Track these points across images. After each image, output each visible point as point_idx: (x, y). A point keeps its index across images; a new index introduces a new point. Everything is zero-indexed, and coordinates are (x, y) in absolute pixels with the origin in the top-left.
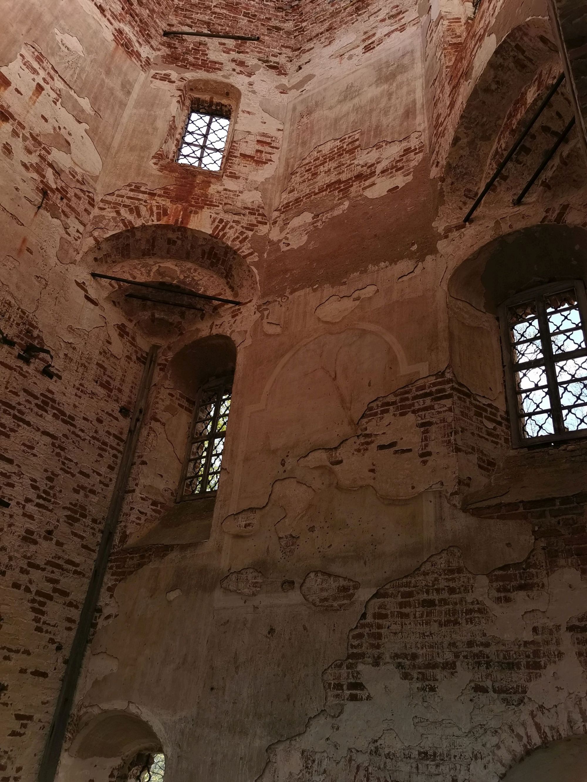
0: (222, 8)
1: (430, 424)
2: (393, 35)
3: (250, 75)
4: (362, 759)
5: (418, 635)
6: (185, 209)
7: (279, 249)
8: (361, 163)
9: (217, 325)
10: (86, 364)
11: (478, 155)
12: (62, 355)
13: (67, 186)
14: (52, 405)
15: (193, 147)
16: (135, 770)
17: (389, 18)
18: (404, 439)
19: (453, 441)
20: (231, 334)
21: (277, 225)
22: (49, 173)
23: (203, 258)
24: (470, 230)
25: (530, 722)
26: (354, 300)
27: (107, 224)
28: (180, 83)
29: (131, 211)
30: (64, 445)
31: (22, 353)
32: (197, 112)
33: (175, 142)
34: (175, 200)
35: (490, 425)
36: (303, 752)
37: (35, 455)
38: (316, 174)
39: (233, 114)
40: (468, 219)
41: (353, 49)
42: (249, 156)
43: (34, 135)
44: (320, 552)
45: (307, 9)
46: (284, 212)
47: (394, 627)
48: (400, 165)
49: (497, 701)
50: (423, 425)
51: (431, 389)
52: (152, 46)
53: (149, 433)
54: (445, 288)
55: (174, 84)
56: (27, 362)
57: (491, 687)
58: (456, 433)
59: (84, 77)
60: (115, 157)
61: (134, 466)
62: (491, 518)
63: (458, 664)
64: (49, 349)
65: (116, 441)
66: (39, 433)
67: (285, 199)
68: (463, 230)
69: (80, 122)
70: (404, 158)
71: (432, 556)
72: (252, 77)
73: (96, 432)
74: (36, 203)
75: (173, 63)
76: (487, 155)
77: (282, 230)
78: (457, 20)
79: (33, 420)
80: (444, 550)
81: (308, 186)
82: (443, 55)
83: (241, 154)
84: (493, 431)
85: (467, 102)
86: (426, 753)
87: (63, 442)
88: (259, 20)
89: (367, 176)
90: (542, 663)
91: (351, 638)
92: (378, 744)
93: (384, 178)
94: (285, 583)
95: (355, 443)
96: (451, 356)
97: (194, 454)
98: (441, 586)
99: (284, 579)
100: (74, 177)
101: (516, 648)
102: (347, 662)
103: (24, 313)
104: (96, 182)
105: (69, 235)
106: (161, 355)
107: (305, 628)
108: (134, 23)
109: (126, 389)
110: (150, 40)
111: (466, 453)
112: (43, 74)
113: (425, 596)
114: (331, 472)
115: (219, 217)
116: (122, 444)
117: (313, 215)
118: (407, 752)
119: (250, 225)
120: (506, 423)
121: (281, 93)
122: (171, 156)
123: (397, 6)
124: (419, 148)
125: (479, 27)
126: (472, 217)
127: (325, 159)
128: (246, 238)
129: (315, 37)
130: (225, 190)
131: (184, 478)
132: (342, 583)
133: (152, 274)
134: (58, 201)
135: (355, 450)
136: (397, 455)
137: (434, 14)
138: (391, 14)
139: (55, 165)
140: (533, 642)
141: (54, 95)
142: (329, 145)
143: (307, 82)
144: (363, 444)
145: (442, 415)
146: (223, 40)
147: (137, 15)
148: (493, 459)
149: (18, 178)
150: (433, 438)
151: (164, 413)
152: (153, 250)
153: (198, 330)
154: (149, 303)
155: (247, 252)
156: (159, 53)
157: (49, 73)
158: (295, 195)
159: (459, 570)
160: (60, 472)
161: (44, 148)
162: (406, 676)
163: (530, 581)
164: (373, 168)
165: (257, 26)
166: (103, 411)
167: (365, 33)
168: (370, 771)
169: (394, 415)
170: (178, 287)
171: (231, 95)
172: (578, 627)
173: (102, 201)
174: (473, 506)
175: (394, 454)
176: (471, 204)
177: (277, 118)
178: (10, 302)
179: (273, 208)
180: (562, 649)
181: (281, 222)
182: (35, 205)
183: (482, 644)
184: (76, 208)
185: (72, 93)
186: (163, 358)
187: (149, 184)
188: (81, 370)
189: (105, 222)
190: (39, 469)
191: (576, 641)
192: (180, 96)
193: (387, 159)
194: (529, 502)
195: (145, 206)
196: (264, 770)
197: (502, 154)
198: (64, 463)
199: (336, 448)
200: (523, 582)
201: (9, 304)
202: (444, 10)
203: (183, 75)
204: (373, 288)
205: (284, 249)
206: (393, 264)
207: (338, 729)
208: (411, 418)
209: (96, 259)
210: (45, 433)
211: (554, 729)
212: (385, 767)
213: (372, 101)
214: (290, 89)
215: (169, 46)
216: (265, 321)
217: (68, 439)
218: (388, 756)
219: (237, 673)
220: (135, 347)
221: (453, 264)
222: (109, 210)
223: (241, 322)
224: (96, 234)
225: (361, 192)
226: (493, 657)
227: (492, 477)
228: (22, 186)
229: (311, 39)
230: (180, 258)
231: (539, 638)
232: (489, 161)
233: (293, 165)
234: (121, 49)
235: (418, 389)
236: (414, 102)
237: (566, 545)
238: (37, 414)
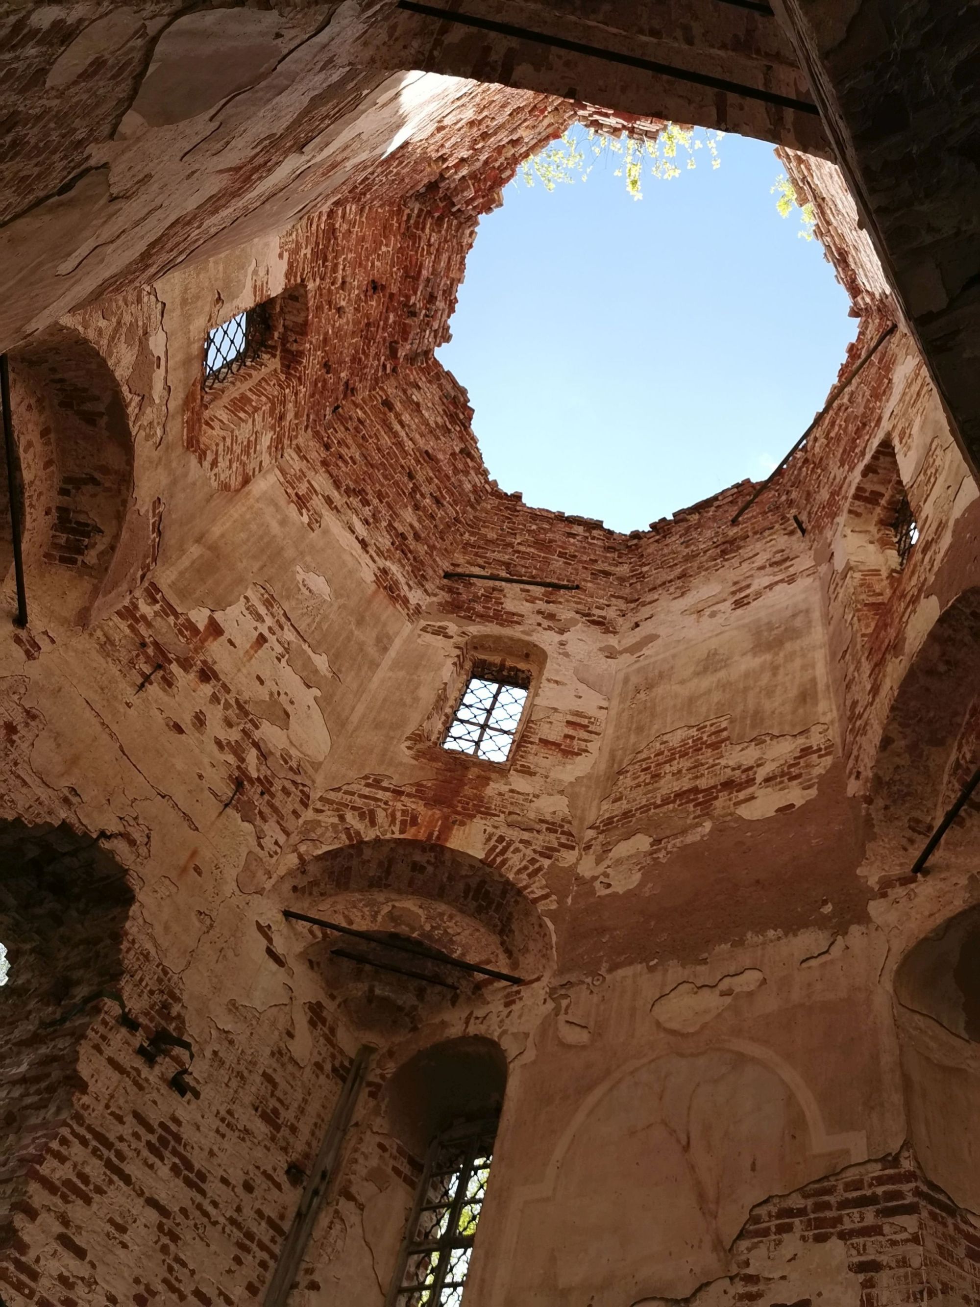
0: (529, 546)
1: (875, 1266)
2: (777, 588)
3: (562, 632)
6: (445, 818)
7: (593, 892)
8: (731, 763)
9: (477, 1018)
10: (246, 1074)
11: (926, 767)
12: (208, 1054)
13: (274, 775)
14: (174, 1148)
15: (468, 725)
17: (771, 565)
18: (825, 1294)
20: (500, 1037)
21: (591, 851)
22: (252, 756)
23: (466, 897)
24: (926, 888)
26: (723, 994)
27: (323, 835)
28: (460, 639)
29: (362, 816)
30: (177, 1230)
31: (145, 1045)
32: (481, 677)
33: (443, 718)
34: (433, 802)
37: (125, 1246)
38: (658, 775)
39: (533, 683)
40: (920, 867)
41: (718, 603)
42: (553, 744)
43: (241, 702)
45: (650, 550)
46: (603, 831)
48: (794, 771)
50: (861, 1268)
51: (874, 1189)
52: (426, 591)
53: (332, 1222)
54: (889, 987)
55: (452, 640)
56: (151, 1061)
58: (931, 1293)
59: (325, 627)
60: (351, 736)
61: (295, 1292)
64: (189, 1040)
65: (272, 1232)
66: (141, 1201)
67: (607, 810)
68: (913, 886)
69: (309, 687)
70: (802, 761)
72: (566, 635)
73: (239, 1209)
74: (224, 798)
75: (453, 613)
76: (941, 768)
77: (599, 861)
78: (876, 572)
79: (136, 1172)
81: (645, 794)
82: (855, 618)
83: (540, 740)
85: (900, 687)
87: (178, 1225)
88: (581, 562)
89: (741, 784)
93: (769, 789)
95: (725, 1292)
96: (909, 1123)
97: (410, 1277)
100: (286, 762)
103: (165, 973)
104: (316, 771)
105: (262, 848)
106: (374, 1065)
108: (405, 562)
109: (305, 1129)
110: (424, 583)
112: (269, 621)
115: (498, 833)
116: (279, 1240)
117: (651, 840)
119: (548, 848)
121: (607, 657)
122: (434, 738)
123: (783, 551)
124: (826, 748)
125: (911, 585)
126: (927, 864)
127: (673, 754)
128: (540, 869)
129: (660, 586)
130: (512, 791)
133: (379, 918)
134: (257, 796)
137: (839, 564)
138: (774, 560)
139: (262, 745)
141: (279, 649)
142: (680, 735)
143: (646, 644)
144: (741, 1297)
146: (527, 587)
147: (410, 552)
149: (206, 761)
151: (365, 1184)
152: (387, 879)
153: (444, 1024)
154: (368, 967)
155: (539, 893)
156: (434, 599)
157: (278, 621)
158: (624, 805)
160: (160, 1287)
161: (251, 721)
164: (751, 773)
165: (576, 569)
166: (258, 1168)
167: (735, 583)
169: (803, 1238)
170: (419, 943)
171: (532, 657)
173: (321, 799)
176: (923, 843)
177: (600, 692)
178: (149, 953)
179: (587, 824)
181: (599, 848)
182: (221, 801)
184: (280, 808)
185: (305, 647)
186: (378, 1071)
187: (396, 777)
188: (234, 1084)
189: (319, 831)
190: (126, 1275)
192: (458, 656)
193: (773, 760)
195: (385, 810)
197: (968, 769)
198: (170, 1269)
199: (687, 1300)
201: (147, 956)
202: (853, 558)
203: (465, 629)
204: (756, 975)
205: (602, 892)
206: (791, 935)
208: (836, 1249)
209: (295, 889)
210: (152, 1203)
213: (747, 675)
214: (621, 653)
215: (450, 590)
216: (562, 1018)
217: (187, 1217)
220: (333, 1045)
221: (899, 945)
222: (329, 813)
223: (520, 1017)
224: (303, 848)
225: (732, 809)
228: (208, 772)
229: (655, 588)
230: (429, 895)
232: (946, 778)
233: (621, 761)
234: (383, 593)
235: (850, 1186)
236: (814, 681)
238: (145, 1162)
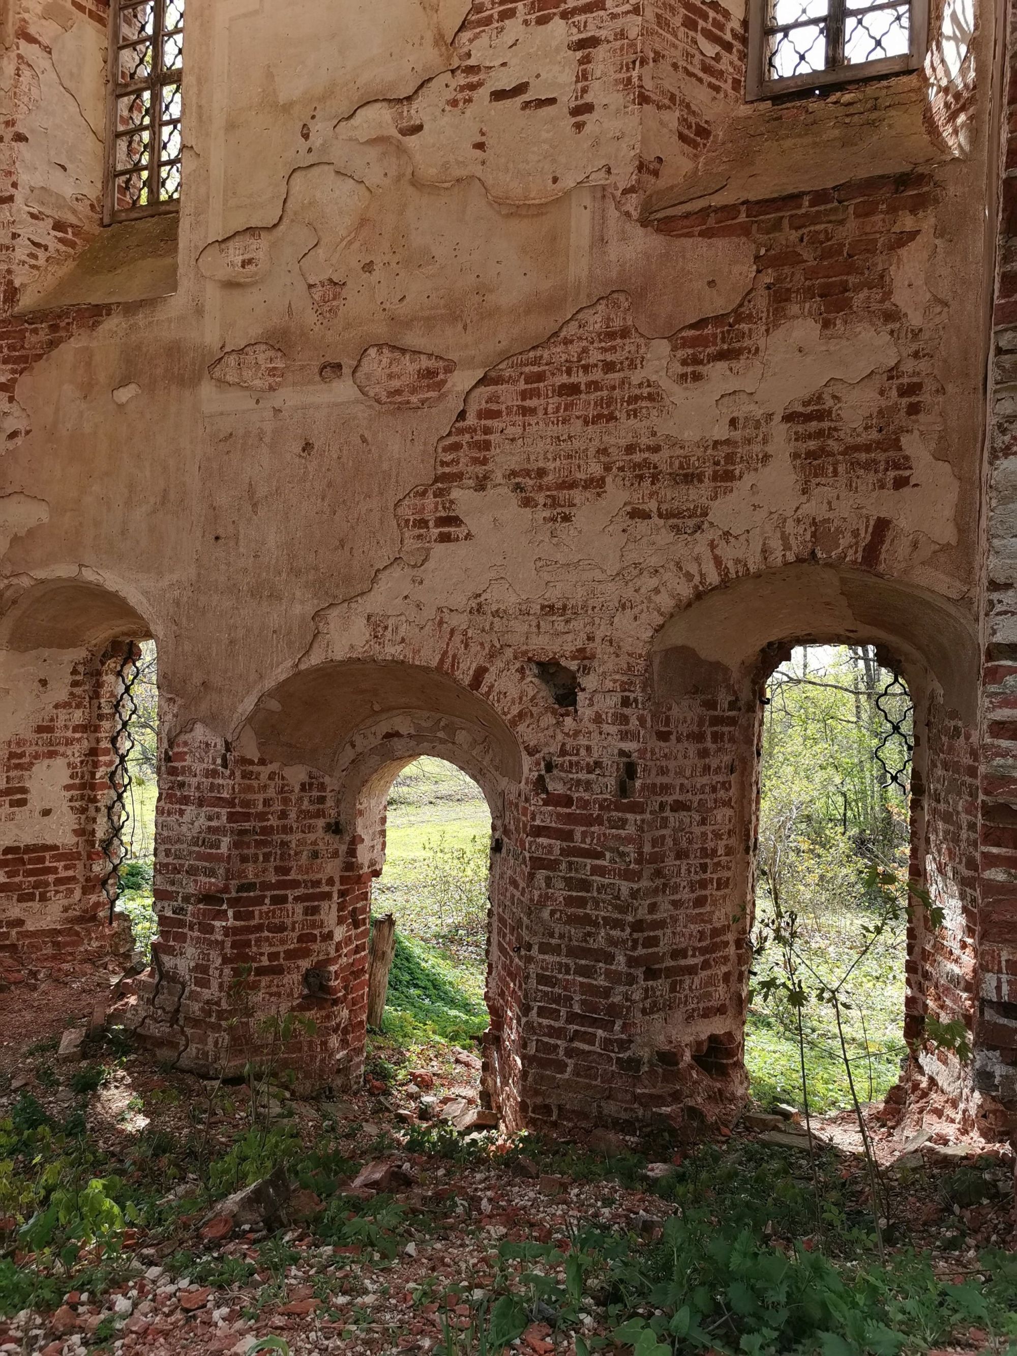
1: (593, 42)
4: (459, 621)
5: (549, 440)
16: (111, 663)
18: (544, 76)
19: (635, 80)
25: (707, 555)
35: (710, 49)
36: (369, 618)
44: (384, 310)
47: (511, 431)
49: (663, 530)
50: (581, 45)
57: (655, 510)
58: (643, 62)
62: (689, 235)
63: (609, 480)
71: (582, 309)
80: (602, 298)
84: (713, 63)
86: (552, 607)
90: (737, 472)
91: (440, 450)
92: (482, 599)
94: (325, 367)
95: (447, 86)
98: (592, 361)
99: (323, 360)
101: (700, 452)
102: (435, 487)
107: (364, 440)
111: (659, 108)
113: (564, 379)
114: (401, 150)
118: (524, 607)
120: (741, 47)
131: (111, 174)
132: (425, 363)
135: (448, 102)
136: (528, 111)
140: (727, 442)
144: (462, 88)
145: (618, 24)
148: (706, 122)
150: (598, 74)
159: (624, 333)
162: (527, 502)
163: (737, 345)
168: (470, 635)
169: (526, 22)
172: (801, 414)
174: (660, 215)
175: (523, 108)
180: (770, 449)
183: (648, 448)
191: (793, 437)
194: (758, 202)
196: (311, 645)
199: (409, 99)
200: (725, 347)
207: (421, 583)
208: (557, 29)
211: (740, 562)
212: (491, 629)
218: (496, 614)
219: (256, 513)
226: (663, 467)
227: (702, 160)
231: (737, 435)
237: (806, 279)
